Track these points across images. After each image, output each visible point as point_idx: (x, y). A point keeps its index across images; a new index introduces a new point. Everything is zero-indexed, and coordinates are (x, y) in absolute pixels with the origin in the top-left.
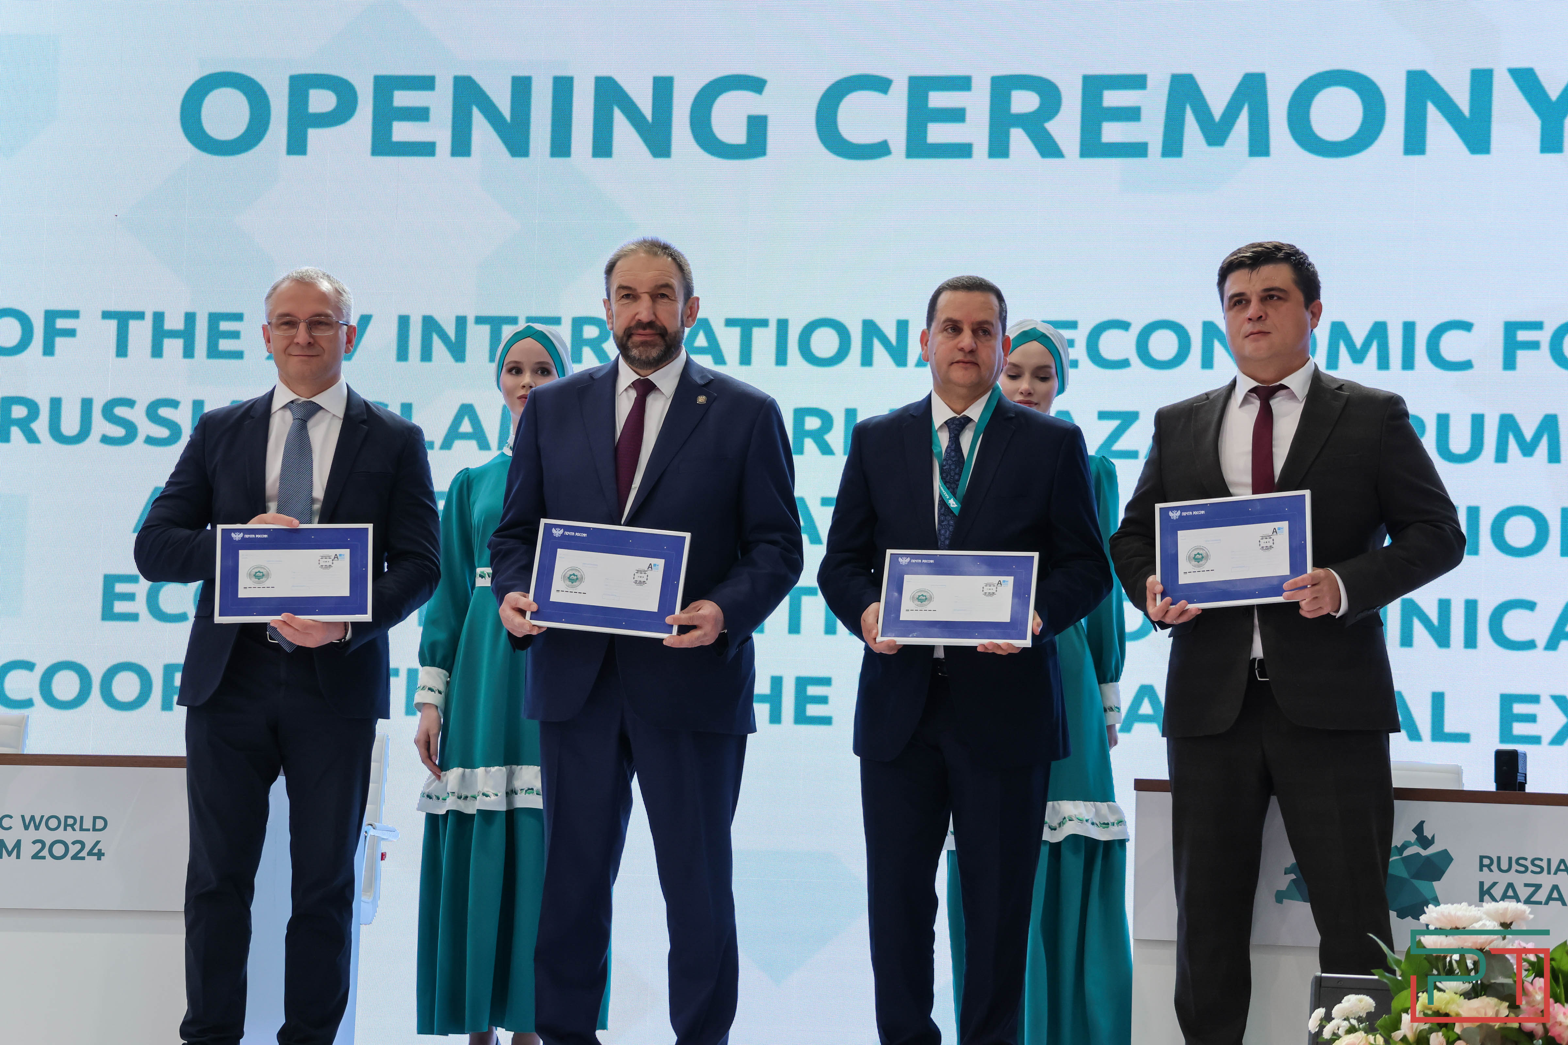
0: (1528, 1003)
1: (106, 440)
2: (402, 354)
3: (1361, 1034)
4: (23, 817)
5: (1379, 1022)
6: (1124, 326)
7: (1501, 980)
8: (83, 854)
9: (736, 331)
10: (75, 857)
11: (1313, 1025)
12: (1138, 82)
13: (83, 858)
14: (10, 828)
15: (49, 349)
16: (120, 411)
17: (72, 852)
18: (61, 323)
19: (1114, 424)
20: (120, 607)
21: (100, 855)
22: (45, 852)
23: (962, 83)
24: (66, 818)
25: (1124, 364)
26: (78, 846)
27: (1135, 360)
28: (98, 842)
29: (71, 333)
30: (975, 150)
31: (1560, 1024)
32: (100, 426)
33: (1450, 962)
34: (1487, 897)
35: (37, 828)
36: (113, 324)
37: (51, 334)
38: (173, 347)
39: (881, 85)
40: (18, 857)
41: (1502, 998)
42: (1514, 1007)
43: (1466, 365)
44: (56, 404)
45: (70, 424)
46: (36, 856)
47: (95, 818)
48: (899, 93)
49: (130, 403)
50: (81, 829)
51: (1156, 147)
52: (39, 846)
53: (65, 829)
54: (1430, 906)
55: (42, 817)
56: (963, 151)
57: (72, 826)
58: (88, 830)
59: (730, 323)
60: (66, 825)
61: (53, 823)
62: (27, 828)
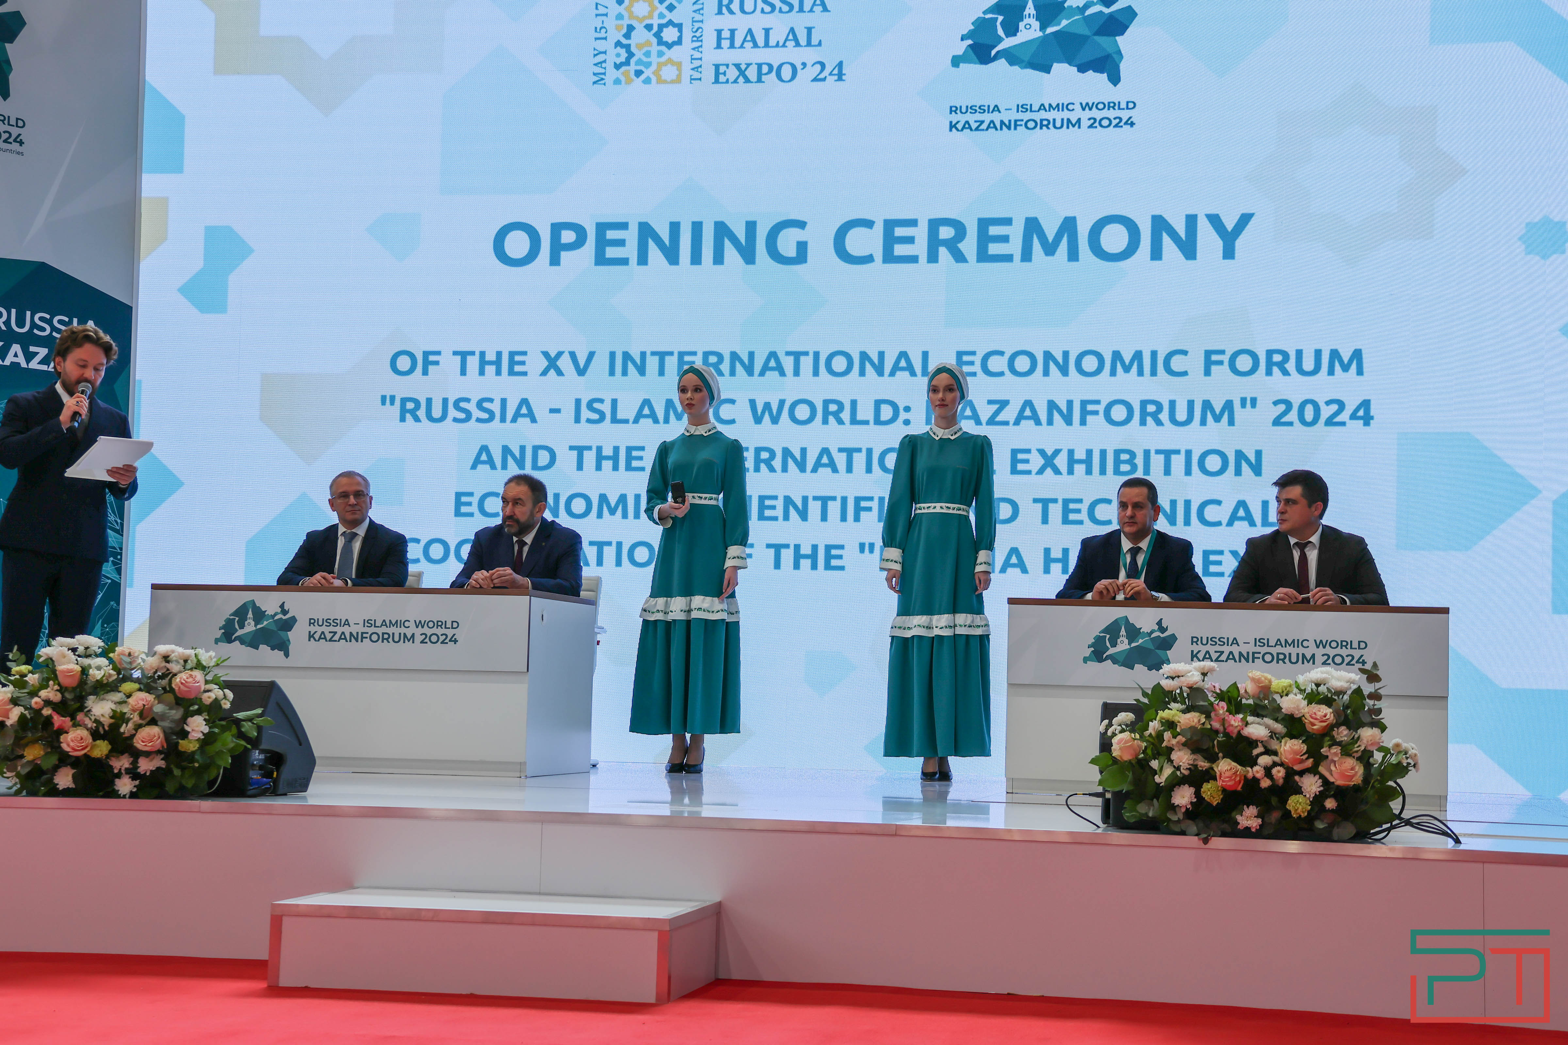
0: (1216, 715)
1: (455, 420)
2: (612, 373)
3: (1127, 733)
4: (415, 621)
5: (1137, 727)
6: (1001, 353)
7: (1202, 703)
8: (447, 641)
9: (791, 358)
10: (443, 642)
11: (1102, 728)
12: (1008, 221)
13: (447, 643)
14: (409, 627)
15: (425, 372)
16: (463, 405)
17: (441, 640)
18: (432, 358)
19: (996, 407)
20: (464, 509)
21: (456, 641)
22: (427, 640)
23: (913, 223)
24: (438, 622)
25: (1001, 374)
26: (444, 637)
27: (1007, 372)
28: (454, 635)
29: (437, 363)
30: (920, 260)
31: (1232, 725)
32: (452, 413)
33: (1175, 694)
34: (1195, 659)
35: (423, 627)
36: (459, 358)
37: (427, 363)
38: (490, 370)
39: (868, 224)
40: (413, 642)
41: (1202, 713)
42: (1208, 717)
43: (1185, 373)
44: (429, 401)
45: (437, 413)
46: (422, 642)
48: (879, 228)
49: (468, 400)
50: (446, 628)
51: (1017, 257)
52: (424, 637)
54: (1165, 665)
55: (425, 621)
56: (914, 259)
57: (441, 626)
59: (788, 353)
60: (438, 626)
61: (431, 624)
62: (417, 627)
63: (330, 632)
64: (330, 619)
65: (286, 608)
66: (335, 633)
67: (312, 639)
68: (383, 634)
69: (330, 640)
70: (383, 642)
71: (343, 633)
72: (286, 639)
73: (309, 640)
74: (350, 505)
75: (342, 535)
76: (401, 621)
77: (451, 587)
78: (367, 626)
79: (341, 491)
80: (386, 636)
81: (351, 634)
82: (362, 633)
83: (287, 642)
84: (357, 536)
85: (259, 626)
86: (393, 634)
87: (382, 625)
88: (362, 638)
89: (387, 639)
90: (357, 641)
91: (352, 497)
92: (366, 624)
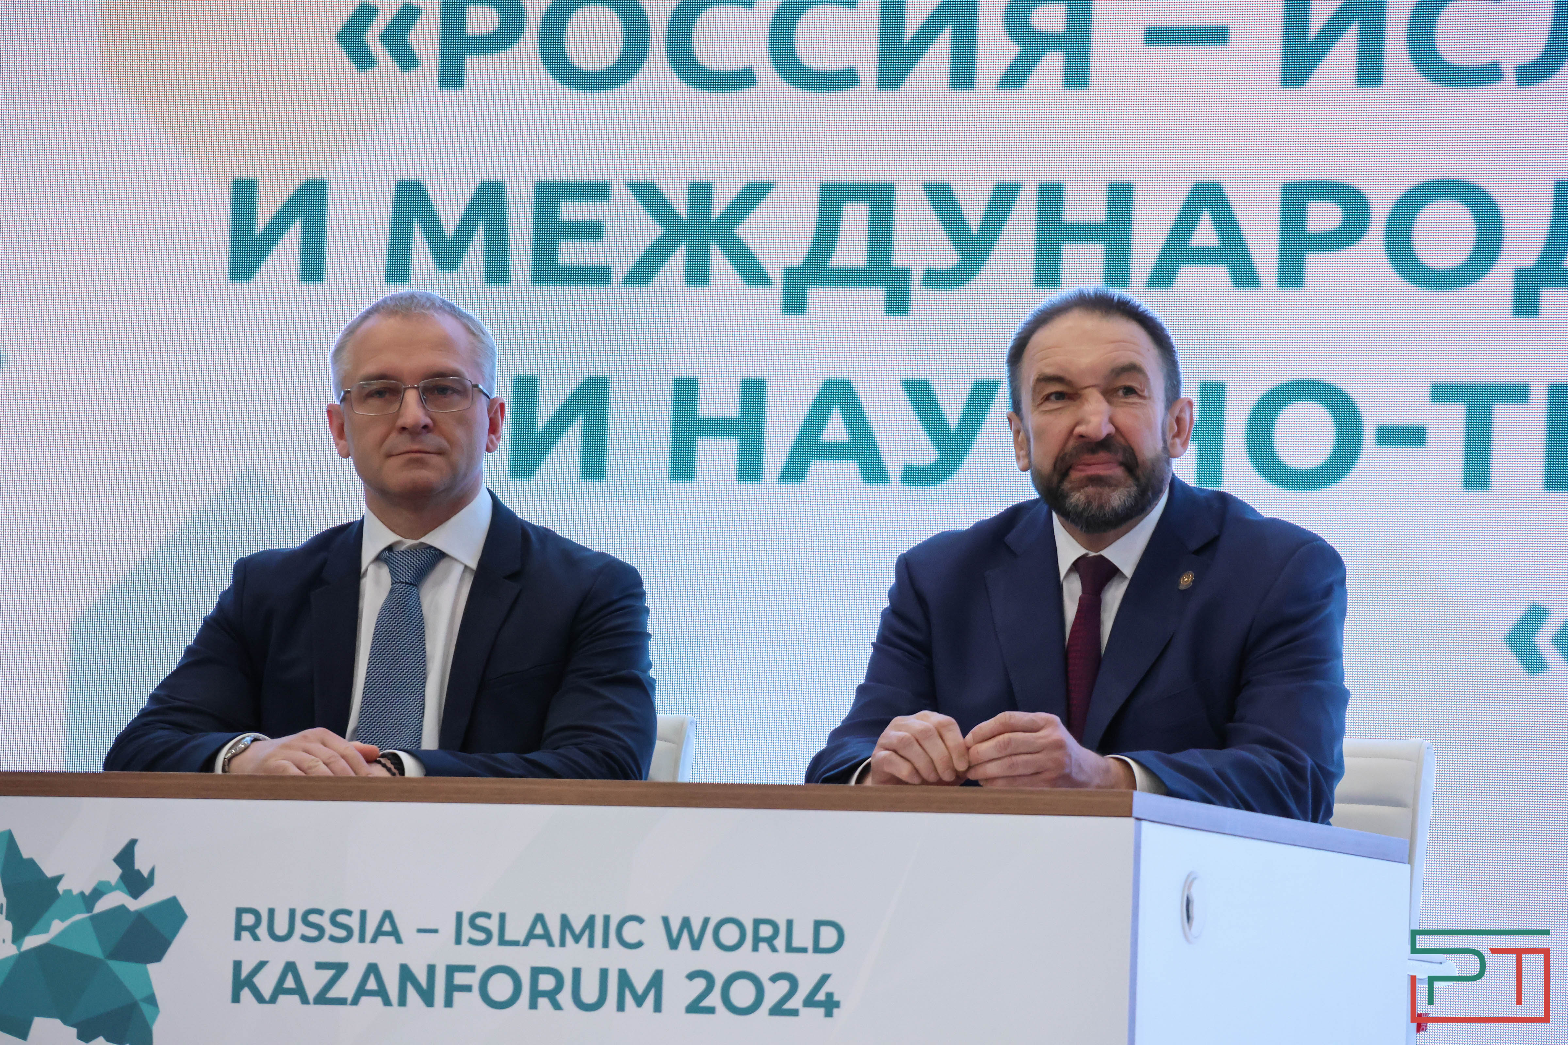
4: (666, 921)
8: (795, 1003)
10: (778, 1010)
13: (794, 1013)
14: (639, 944)
17: (770, 999)
21: (830, 1005)
22: (714, 999)
24: (757, 923)
26: (784, 986)
28: (825, 978)
35: (696, 945)
40: (658, 1008)
46: (694, 1007)
47: (818, 925)
50: (790, 948)
52: (700, 984)
53: (755, 948)
55: (706, 921)
57: (770, 941)
58: (804, 950)
60: (757, 940)
61: (729, 934)
62: (674, 944)
63: (320, 966)
64: (320, 912)
65: (142, 864)
66: (340, 968)
67: (246, 993)
68: (536, 972)
69: (322, 999)
70: (533, 1005)
71: (372, 969)
72: (138, 995)
73: (236, 999)
74: (404, 429)
75: (378, 559)
76: (607, 919)
77: (810, 776)
78: (472, 941)
79: (371, 368)
80: (546, 982)
81: (406, 974)
82: (451, 970)
83: (145, 1008)
84: (442, 566)
85: (32, 942)
86: (577, 972)
87: (531, 935)
88: (451, 988)
89: (552, 995)
90: (429, 1000)
91: (411, 397)
92: (468, 932)
